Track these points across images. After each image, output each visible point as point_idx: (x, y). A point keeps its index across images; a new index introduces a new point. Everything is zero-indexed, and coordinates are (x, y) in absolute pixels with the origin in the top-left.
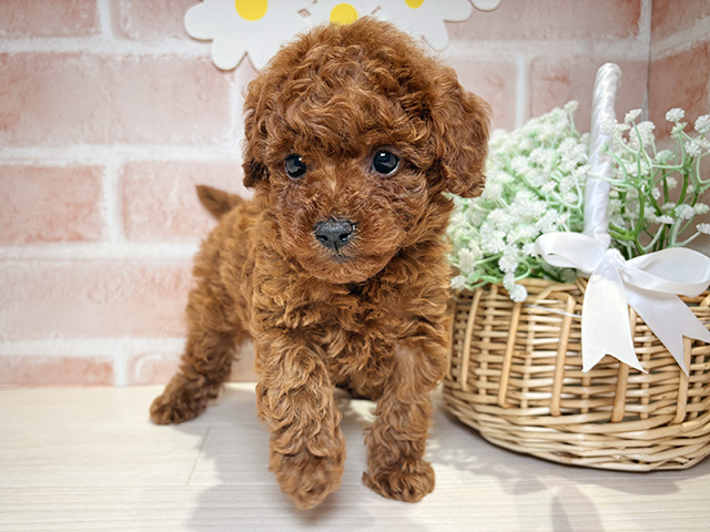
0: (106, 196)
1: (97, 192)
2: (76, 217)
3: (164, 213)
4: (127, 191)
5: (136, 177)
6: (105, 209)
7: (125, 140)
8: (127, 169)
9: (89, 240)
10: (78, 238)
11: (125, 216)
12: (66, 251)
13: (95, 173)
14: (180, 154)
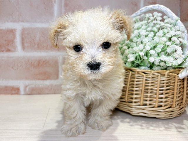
0: (17, 38)
1: (14, 37)
2: (8, 44)
3: (35, 43)
4: (24, 36)
5: (26, 32)
6: (17, 42)
7: (23, 21)
8: (23, 30)
9: (12, 51)
10: (9, 50)
11: (23, 44)
12: (6, 54)
13: (14, 31)
14: (39, 25)
